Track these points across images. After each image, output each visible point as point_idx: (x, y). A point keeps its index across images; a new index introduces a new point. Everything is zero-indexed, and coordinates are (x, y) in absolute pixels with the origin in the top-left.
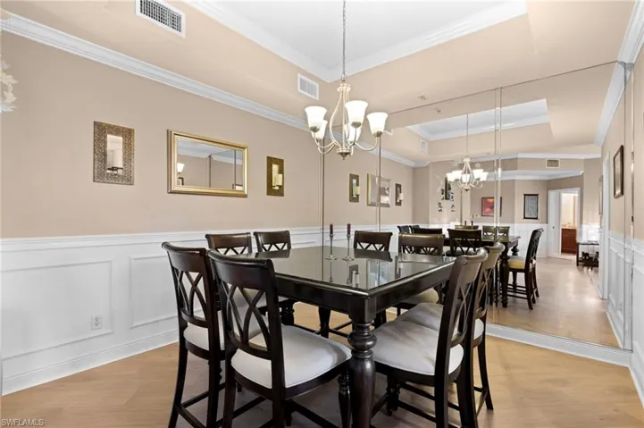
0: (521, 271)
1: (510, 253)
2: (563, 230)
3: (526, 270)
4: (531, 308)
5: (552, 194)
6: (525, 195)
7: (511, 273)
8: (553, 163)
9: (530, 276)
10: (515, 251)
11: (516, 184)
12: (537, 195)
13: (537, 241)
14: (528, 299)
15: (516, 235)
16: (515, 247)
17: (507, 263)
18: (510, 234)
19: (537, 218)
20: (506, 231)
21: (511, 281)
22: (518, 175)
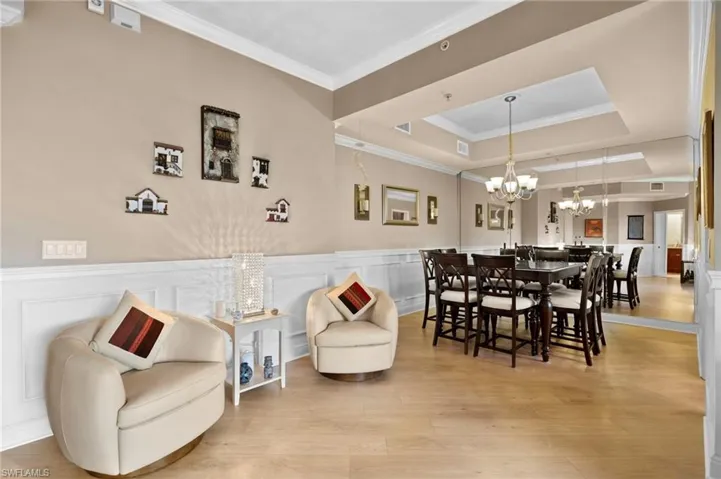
0: (624, 279)
1: (614, 267)
2: (669, 250)
3: (628, 279)
4: (632, 308)
5: (658, 216)
6: (629, 217)
7: (615, 282)
8: (657, 186)
9: (632, 284)
10: (619, 266)
11: (620, 205)
12: (642, 216)
13: (638, 257)
14: (630, 301)
15: (620, 253)
16: (619, 262)
17: (612, 274)
18: (614, 252)
19: (642, 239)
20: (610, 249)
21: (615, 290)
22: (621, 198)
